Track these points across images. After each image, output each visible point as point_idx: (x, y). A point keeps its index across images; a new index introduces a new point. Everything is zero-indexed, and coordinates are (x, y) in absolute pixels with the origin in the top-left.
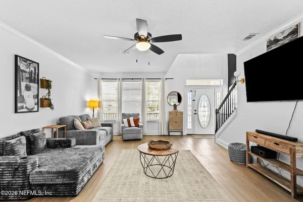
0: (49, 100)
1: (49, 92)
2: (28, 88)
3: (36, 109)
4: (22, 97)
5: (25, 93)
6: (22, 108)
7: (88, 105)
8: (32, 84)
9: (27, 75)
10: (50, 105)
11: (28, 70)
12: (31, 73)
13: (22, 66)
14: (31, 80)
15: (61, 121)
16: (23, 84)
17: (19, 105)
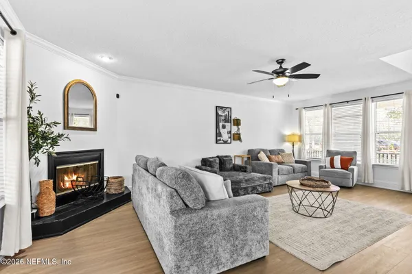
0: (239, 134)
1: (238, 129)
2: (224, 127)
3: (229, 142)
4: (220, 133)
5: (222, 131)
6: (220, 140)
7: (286, 139)
8: (226, 124)
9: (223, 118)
10: (239, 139)
11: (224, 115)
12: (225, 116)
13: (220, 113)
14: (226, 121)
15: (250, 152)
16: (221, 124)
17: (218, 138)
